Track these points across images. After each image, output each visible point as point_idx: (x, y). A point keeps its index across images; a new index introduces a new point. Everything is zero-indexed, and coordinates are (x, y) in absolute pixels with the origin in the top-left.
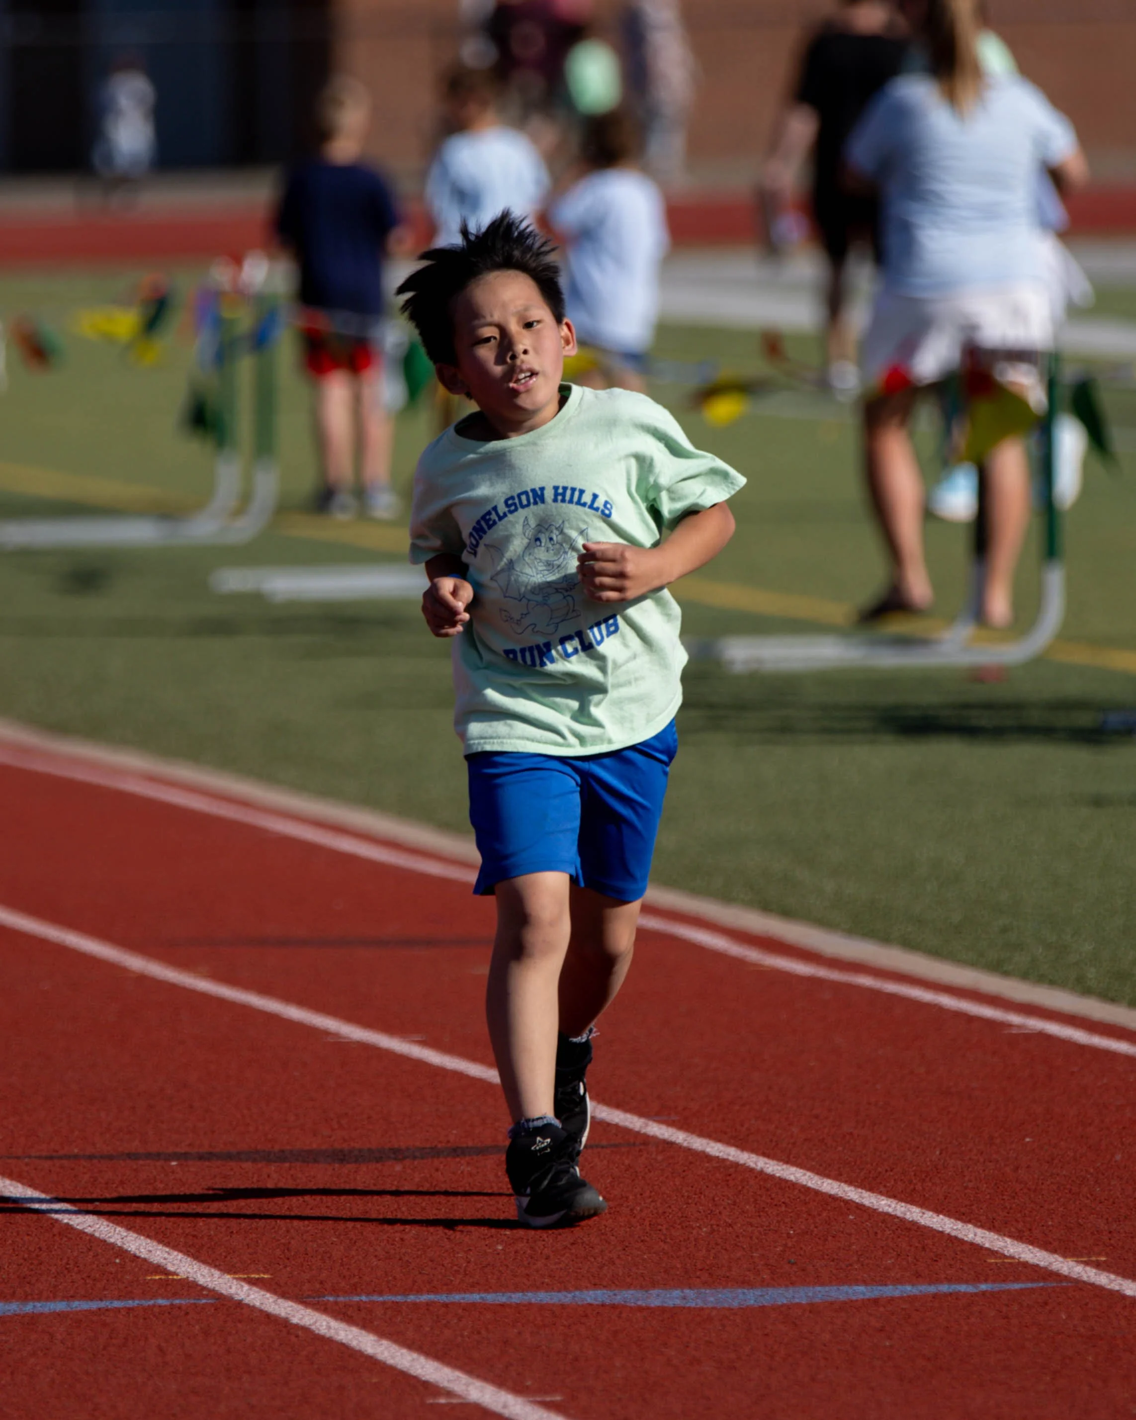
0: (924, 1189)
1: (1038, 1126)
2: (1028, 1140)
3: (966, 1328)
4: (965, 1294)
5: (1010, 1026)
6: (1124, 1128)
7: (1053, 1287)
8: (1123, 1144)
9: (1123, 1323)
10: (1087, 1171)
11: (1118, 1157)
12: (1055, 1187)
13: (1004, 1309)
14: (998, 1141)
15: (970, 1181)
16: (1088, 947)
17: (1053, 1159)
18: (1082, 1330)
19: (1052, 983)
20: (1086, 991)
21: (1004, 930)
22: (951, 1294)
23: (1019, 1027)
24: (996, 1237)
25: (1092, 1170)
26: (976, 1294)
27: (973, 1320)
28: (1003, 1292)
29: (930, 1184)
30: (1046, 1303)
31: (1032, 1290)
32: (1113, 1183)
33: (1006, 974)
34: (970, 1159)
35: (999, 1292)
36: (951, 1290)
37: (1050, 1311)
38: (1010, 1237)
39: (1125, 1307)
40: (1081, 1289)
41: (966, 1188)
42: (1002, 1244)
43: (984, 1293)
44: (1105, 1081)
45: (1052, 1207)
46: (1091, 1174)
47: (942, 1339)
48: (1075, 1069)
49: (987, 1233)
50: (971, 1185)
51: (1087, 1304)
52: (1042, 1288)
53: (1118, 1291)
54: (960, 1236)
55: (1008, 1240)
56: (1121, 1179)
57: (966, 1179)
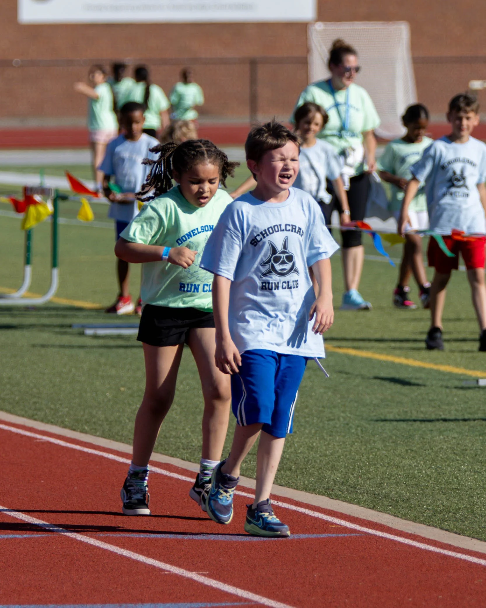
0: (4, 499)
1: (46, 476)
2: (42, 481)
3: (18, 551)
4: (18, 538)
5: (36, 439)
6: (78, 478)
7: (51, 537)
8: (77, 483)
9: (77, 550)
10: (64, 493)
11: (76, 488)
12: (52, 499)
13: (33, 544)
14: (31, 482)
15: (21, 496)
16: (66, 410)
17: (52, 489)
18: (61, 552)
19: (52, 423)
20: (65, 427)
21: (35, 403)
22: (13, 538)
23: (39, 439)
24: (30, 517)
25: (66, 493)
26: (22, 539)
27: (21, 548)
28: (32, 538)
29: (6, 497)
30: (48, 542)
31: (43, 538)
32: (74, 498)
33: (35, 420)
34: (21, 488)
35: (30, 538)
36: (13, 537)
37: (50, 545)
38: (35, 517)
39: (77, 544)
40: (61, 537)
41: (19, 499)
42: (32, 520)
43: (25, 538)
44: (71, 460)
45: (51, 506)
46: (66, 495)
47: (9, 555)
48: (60, 455)
49: (27, 516)
50: (21, 498)
51: (63, 543)
52: (46, 537)
53: (75, 538)
54: (17, 517)
55: (35, 519)
56: (76, 496)
57: (20, 495)
